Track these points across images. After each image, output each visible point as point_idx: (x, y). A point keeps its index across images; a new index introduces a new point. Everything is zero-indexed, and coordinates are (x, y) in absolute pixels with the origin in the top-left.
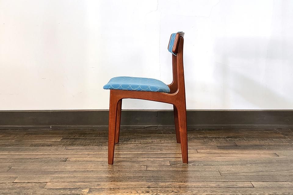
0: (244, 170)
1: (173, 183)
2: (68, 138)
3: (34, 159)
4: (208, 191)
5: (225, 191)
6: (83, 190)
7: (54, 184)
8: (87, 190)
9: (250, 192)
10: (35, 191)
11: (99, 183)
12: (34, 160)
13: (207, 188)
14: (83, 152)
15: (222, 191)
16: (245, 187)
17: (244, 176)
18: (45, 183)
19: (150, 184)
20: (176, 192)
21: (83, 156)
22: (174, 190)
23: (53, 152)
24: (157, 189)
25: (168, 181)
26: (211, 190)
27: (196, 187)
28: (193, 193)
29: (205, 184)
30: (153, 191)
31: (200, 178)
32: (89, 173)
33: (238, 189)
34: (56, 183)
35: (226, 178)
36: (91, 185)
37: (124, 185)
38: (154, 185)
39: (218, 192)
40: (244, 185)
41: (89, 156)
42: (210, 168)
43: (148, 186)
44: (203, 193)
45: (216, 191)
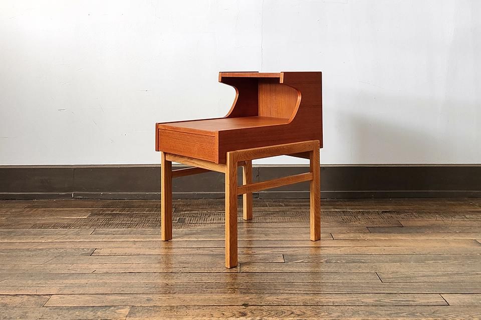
0: (422, 271)
1: (292, 296)
2: (102, 214)
3: (34, 251)
4: (360, 312)
5: (395, 314)
6: (119, 310)
7: (64, 298)
8: (126, 311)
9: (443, 315)
10: (26, 313)
11: (150, 296)
12: (34, 253)
13: (358, 307)
14: (125, 238)
15: (389, 312)
16: (431, 304)
17: (426, 282)
18: (48, 297)
19: (247, 298)
20: (299, 315)
21: (125, 245)
22: (294, 311)
23: (70, 238)
24: (262, 308)
25: (282, 291)
26: (367, 312)
27: (337, 304)
28: (331, 317)
29: (352, 298)
30: (254, 312)
31: (342, 287)
32: (133, 277)
33: (419, 309)
34: (69, 297)
35: (392, 286)
36: (133, 300)
37: (198, 300)
38: (256, 300)
39: (380, 314)
40: (429, 301)
41: (135, 244)
42: (359, 267)
43: (243, 303)
44: (350, 317)
45: (377, 314)
